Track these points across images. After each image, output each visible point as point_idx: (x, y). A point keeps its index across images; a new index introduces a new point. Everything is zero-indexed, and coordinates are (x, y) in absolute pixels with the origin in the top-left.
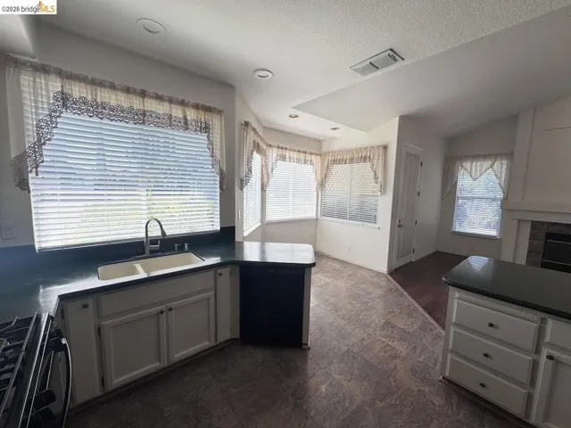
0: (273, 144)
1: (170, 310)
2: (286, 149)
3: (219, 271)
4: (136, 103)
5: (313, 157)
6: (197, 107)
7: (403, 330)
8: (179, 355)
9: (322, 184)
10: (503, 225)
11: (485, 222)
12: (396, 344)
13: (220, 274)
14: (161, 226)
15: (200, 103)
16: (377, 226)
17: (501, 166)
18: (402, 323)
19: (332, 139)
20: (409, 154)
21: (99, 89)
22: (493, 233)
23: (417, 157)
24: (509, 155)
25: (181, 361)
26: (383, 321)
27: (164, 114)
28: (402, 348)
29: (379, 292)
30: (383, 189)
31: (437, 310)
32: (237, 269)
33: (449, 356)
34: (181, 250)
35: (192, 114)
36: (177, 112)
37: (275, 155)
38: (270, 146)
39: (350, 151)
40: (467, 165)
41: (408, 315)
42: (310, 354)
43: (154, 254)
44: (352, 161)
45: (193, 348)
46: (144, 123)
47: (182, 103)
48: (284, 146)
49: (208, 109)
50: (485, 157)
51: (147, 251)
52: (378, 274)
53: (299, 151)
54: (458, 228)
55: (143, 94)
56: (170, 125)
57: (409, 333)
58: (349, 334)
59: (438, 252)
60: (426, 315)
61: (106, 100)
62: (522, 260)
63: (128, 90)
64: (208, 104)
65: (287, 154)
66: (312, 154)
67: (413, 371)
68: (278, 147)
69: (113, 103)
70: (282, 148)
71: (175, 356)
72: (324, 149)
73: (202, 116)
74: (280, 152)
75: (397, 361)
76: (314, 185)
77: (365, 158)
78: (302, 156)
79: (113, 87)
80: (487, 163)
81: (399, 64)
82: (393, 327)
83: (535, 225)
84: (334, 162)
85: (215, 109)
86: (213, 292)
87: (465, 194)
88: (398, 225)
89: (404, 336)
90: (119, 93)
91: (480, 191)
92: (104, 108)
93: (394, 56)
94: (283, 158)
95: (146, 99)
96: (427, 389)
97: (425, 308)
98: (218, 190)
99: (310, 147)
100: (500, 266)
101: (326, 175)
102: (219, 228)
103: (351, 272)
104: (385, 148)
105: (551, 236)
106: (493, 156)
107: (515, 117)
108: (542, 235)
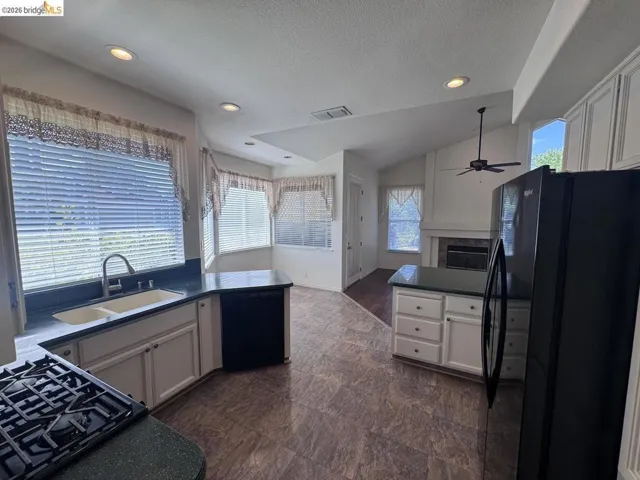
0: (224, 169)
1: (156, 346)
2: (237, 175)
3: (201, 302)
4: (89, 125)
5: (265, 183)
6: (157, 132)
7: (362, 333)
8: (164, 395)
9: (275, 211)
10: (422, 242)
11: (410, 241)
12: (358, 343)
13: (203, 305)
14: (127, 262)
15: (161, 128)
16: (331, 249)
17: (418, 194)
18: (360, 327)
19: (283, 167)
20: (352, 184)
21: (41, 107)
22: (416, 249)
23: (358, 186)
24: (422, 186)
25: (167, 401)
26: (346, 329)
27: (121, 139)
28: (363, 345)
29: (338, 308)
30: (334, 216)
31: (383, 313)
32: (218, 298)
33: (396, 337)
34: (145, 288)
35: (152, 141)
36: (136, 137)
37: (226, 181)
38: (221, 171)
39: (301, 179)
40: (395, 192)
41: (364, 320)
42: (292, 366)
43: (114, 294)
44: (304, 188)
45: (172, 389)
46: (98, 148)
47: (142, 128)
48: (236, 172)
49: (170, 135)
50: (406, 186)
51: (106, 293)
52: (336, 293)
53: (251, 177)
54: (391, 248)
55: (97, 116)
56: (129, 152)
57: (366, 333)
58: (321, 344)
59: (378, 269)
60: (376, 318)
61: (53, 120)
62: (435, 265)
63: (78, 110)
64: (169, 130)
65: (239, 180)
66: (264, 180)
67: (373, 357)
68: (230, 173)
69: (60, 123)
70: (233, 174)
71: (162, 396)
72: (276, 175)
73: (163, 142)
74: (232, 178)
75: (361, 354)
76: (267, 212)
77: (317, 186)
78: (254, 182)
79: (60, 106)
80: (409, 192)
81: (349, 117)
82: (354, 332)
83: (442, 240)
84: (288, 188)
85: (177, 135)
86: (195, 324)
87: (395, 218)
88: (347, 248)
89: (362, 336)
90: (67, 113)
91: (404, 215)
92: (51, 130)
93: (345, 111)
94: (235, 184)
95: (100, 122)
96: (384, 366)
97: (375, 314)
98: (181, 221)
99: (261, 173)
100: (422, 271)
101: (278, 202)
102: (183, 262)
103: (310, 296)
104: (334, 177)
105: (451, 248)
106: (412, 186)
107: (424, 156)
108: (446, 247)
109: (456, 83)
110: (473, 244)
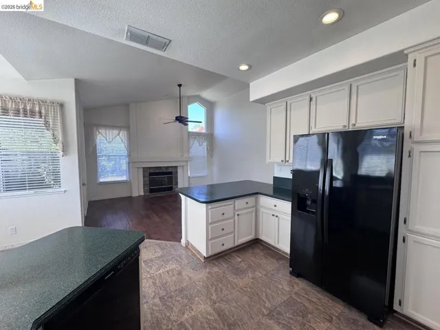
7: (158, 257)
12: (169, 267)
17: (123, 134)
24: (127, 128)
28: (174, 266)
30: (65, 150)
50: (114, 127)
59: (89, 202)
67: (195, 270)
80: (116, 132)
82: (151, 260)
83: (145, 169)
87: (102, 153)
88: (82, 185)
105: (151, 174)
106: (120, 128)
107: (127, 105)
108: (147, 174)
109: (244, 67)
110: (165, 171)
